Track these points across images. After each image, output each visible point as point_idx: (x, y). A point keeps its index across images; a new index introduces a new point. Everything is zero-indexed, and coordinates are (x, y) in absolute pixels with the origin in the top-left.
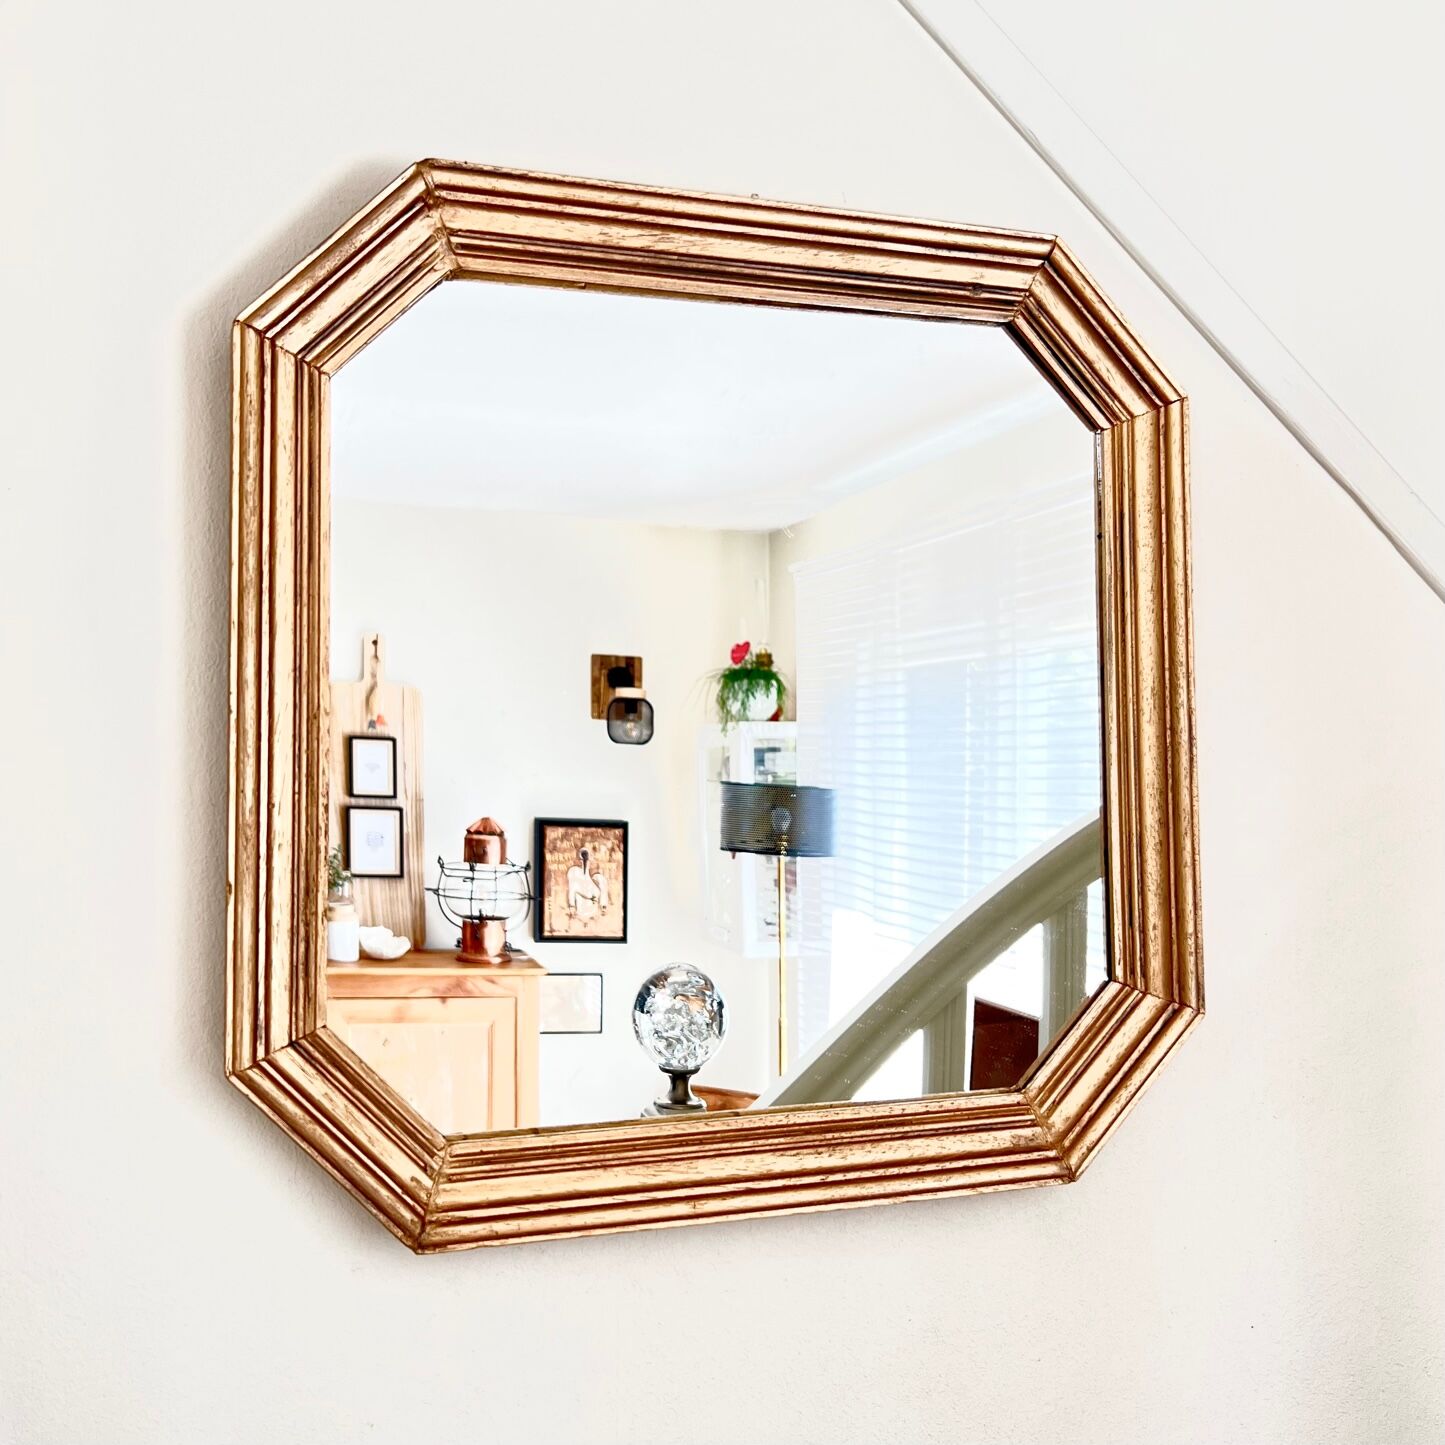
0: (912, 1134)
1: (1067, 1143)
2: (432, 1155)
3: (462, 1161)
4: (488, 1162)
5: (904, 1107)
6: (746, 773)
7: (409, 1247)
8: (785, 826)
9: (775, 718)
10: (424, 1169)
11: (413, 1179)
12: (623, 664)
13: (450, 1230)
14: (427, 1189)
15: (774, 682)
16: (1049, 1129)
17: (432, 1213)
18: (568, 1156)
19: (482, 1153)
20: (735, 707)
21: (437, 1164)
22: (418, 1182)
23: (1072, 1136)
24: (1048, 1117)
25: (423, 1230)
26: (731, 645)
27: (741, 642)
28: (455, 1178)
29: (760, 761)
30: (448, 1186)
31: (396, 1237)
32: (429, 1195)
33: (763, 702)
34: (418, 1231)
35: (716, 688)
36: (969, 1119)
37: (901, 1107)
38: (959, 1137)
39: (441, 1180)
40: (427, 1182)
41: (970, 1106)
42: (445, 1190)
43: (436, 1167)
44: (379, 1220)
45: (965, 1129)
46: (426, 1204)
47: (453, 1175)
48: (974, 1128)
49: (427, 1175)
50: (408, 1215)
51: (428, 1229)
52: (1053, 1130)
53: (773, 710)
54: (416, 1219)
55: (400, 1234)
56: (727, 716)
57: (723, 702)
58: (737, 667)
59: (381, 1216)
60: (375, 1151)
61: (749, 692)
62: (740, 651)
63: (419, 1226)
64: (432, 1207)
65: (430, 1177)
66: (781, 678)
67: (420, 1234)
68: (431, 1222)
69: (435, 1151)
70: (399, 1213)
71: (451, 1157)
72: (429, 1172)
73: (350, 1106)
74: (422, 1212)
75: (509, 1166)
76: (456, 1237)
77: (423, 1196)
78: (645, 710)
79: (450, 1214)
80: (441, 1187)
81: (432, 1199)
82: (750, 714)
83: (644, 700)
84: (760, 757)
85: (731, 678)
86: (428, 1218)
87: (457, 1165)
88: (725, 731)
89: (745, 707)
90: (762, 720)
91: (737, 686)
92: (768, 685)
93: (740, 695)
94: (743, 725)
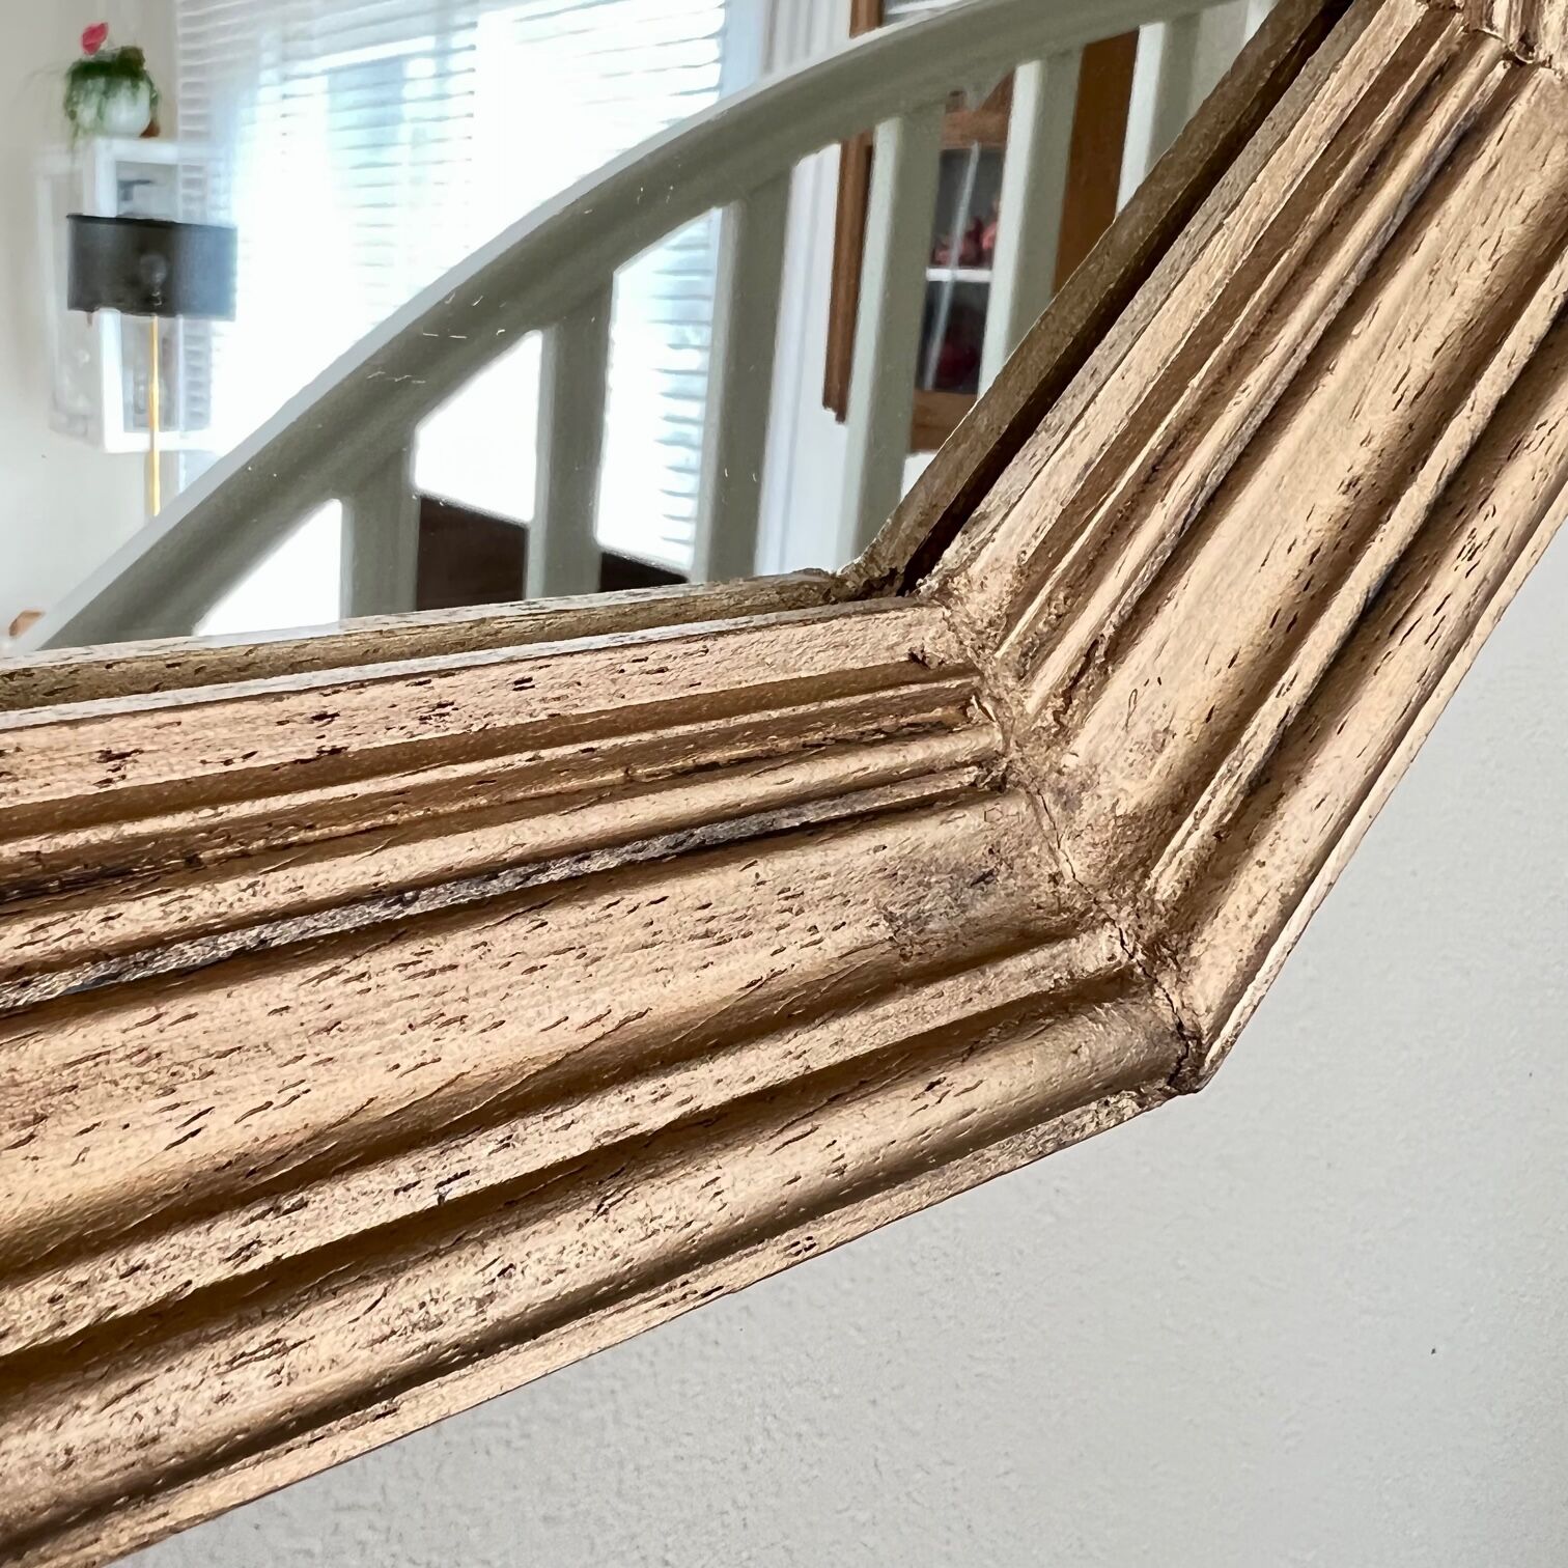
0: (194, 954)
1: (1166, 880)
5: (121, 736)
6: (105, 203)
8: (159, 276)
9: (148, 133)
16: (1069, 803)
20: (87, 114)
23: (1192, 838)
24: (1063, 733)
26: (81, 26)
27: (95, 23)
29: (125, 196)
33: (127, 109)
35: (60, 87)
36: (631, 788)
37: (97, 737)
38: (565, 921)
41: (643, 693)
45: (600, 862)
48: (657, 847)
52: (1089, 808)
53: (144, 124)
56: (77, 130)
57: (70, 108)
58: (91, 58)
61: (108, 94)
62: (94, 35)
66: (155, 80)
82: (109, 126)
84: (125, 188)
85: (83, 72)
88: (72, 150)
89: (100, 114)
90: (128, 135)
91: (90, 83)
92: (135, 86)
93: (95, 99)
94: (100, 142)
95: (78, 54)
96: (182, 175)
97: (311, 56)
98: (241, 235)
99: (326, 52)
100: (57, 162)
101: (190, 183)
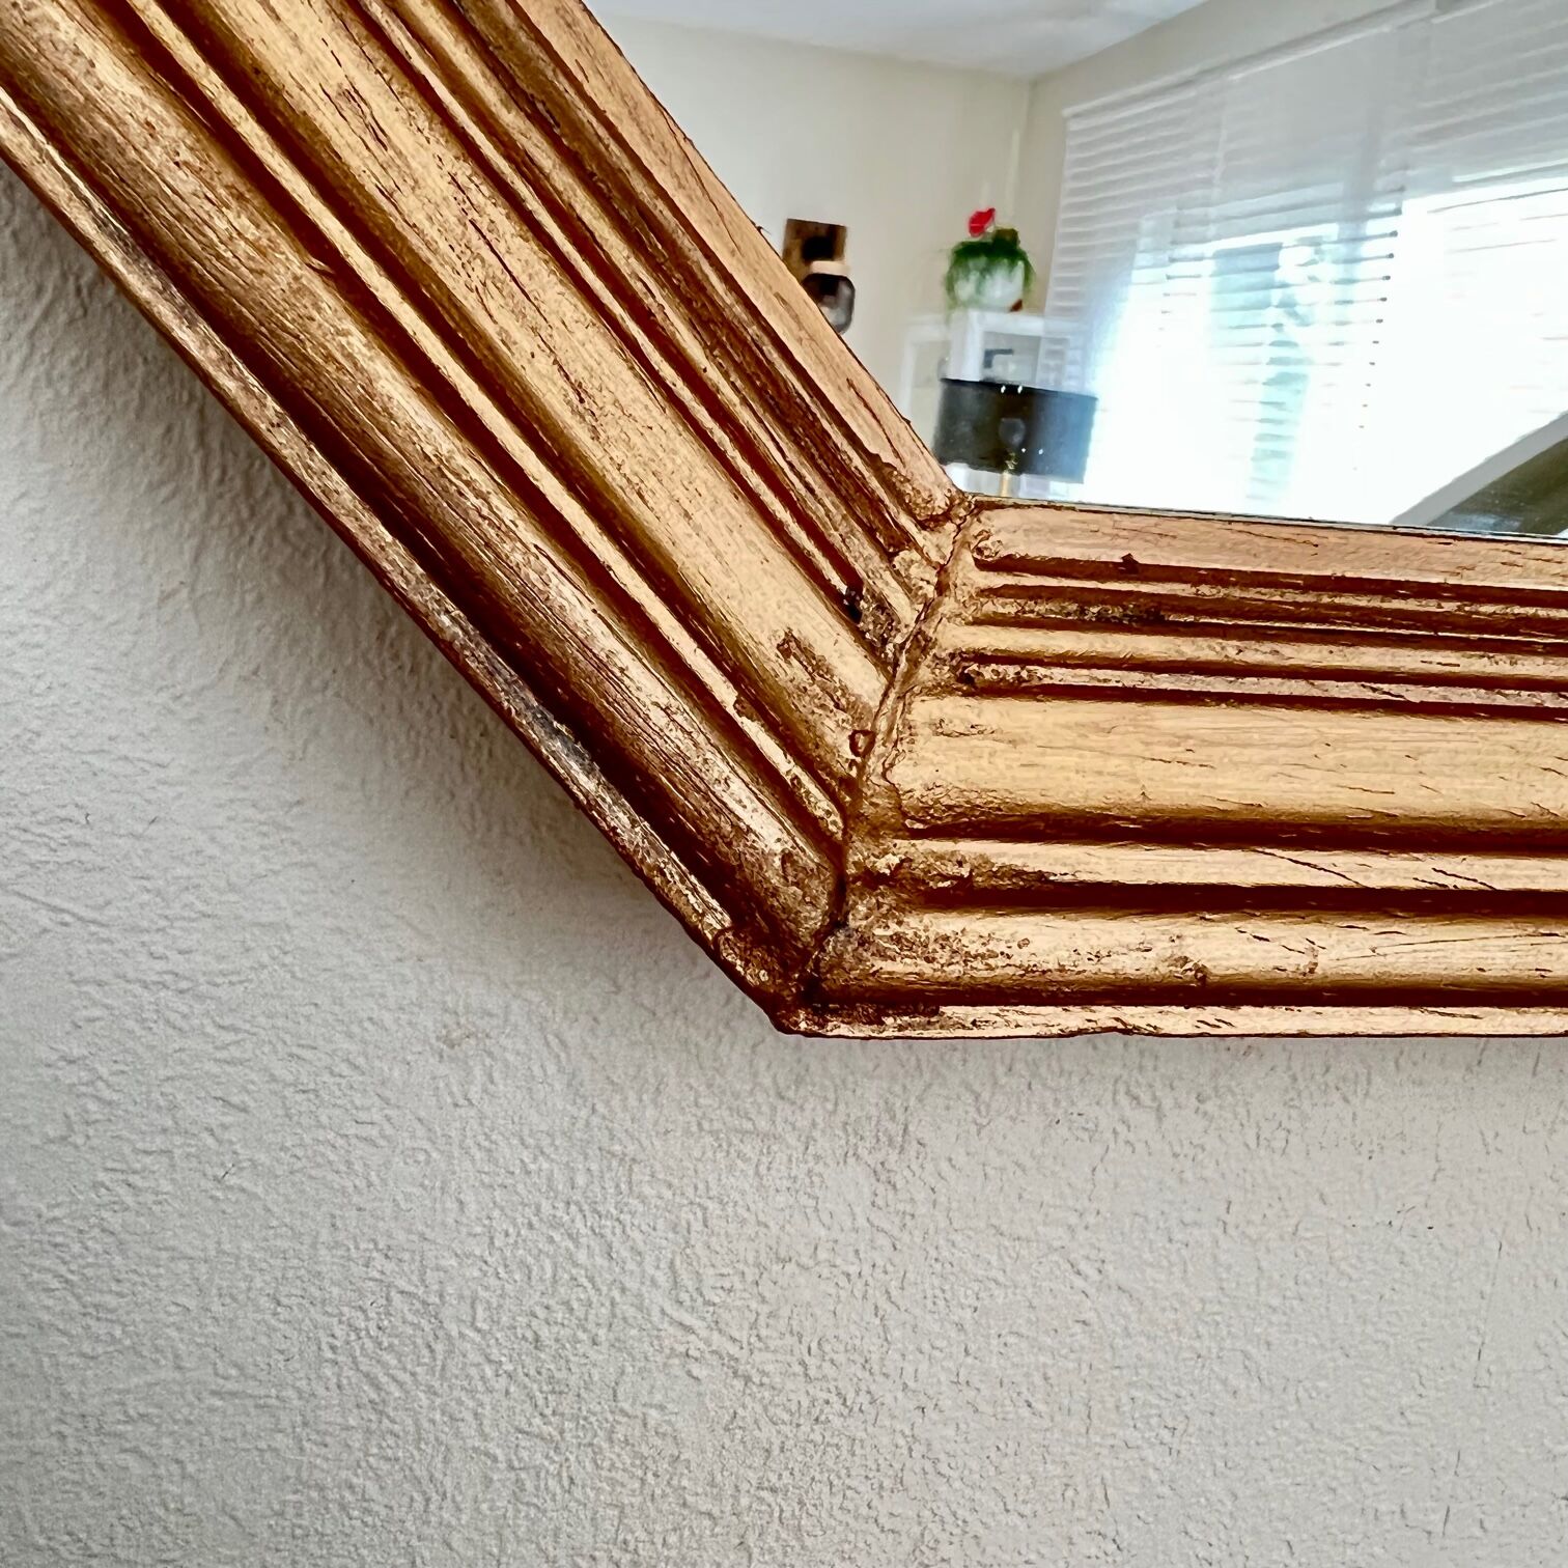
2: (892, 543)
3: (1035, 594)
4: (1151, 618)
6: (971, 370)
7: (755, 993)
8: (1016, 440)
9: (1017, 307)
10: (848, 606)
11: (790, 646)
12: (823, 232)
13: (972, 929)
14: (853, 707)
15: (1020, 264)
17: (875, 831)
18: (1528, 649)
19: (1129, 568)
20: (965, 289)
21: (909, 590)
22: (818, 667)
25: (837, 920)
26: (970, 212)
27: (984, 208)
28: (988, 673)
29: (988, 363)
30: (958, 709)
31: (695, 934)
32: (863, 740)
33: (1003, 284)
34: (813, 918)
35: (944, 265)
39: (924, 674)
40: (858, 675)
42: (938, 727)
43: (906, 610)
44: (611, 835)
46: (849, 784)
47: (982, 658)
49: (859, 635)
50: (768, 832)
51: (860, 913)
53: (1012, 301)
54: (810, 857)
55: (716, 920)
56: (953, 301)
57: (950, 284)
58: (974, 240)
59: (620, 817)
60: (603, 457)
61: (986, 271)
62: (980, 220)
63: (821, 890)
64: (875, 803)
65: (873, 649)
66: (1031, 259)
67: (821, 936)
68: (872, 880)
69: (905, 521)
70: (722, 809)
71: (982, 565)
72: (866, 624)
73: (481, 193)
74: (834, 824)
75: (1257, 653)
76: (1002, 970)
77: (835, 735)
78: (845, 290)
79: (969, 848)
80: (924, 710)
81: (874, 764)
82: (985, 300)
83: (845, 280)
84: (988, 358)
85: (965, 253)
86: (860, 854)
87: (1010, 608)
88: (947, 321)
89: (979, 290)
90: (1000, 309)
91: (971, 263)
92: (1012, 265)
93: (974, 276)
94: (974, 314)
95: (964, 235)
96: (1044, 347)
97: (1204, 240)
98: (1100, 405)
99: (1218, 237)
100: (929, 330)
101: (1053, 354)
